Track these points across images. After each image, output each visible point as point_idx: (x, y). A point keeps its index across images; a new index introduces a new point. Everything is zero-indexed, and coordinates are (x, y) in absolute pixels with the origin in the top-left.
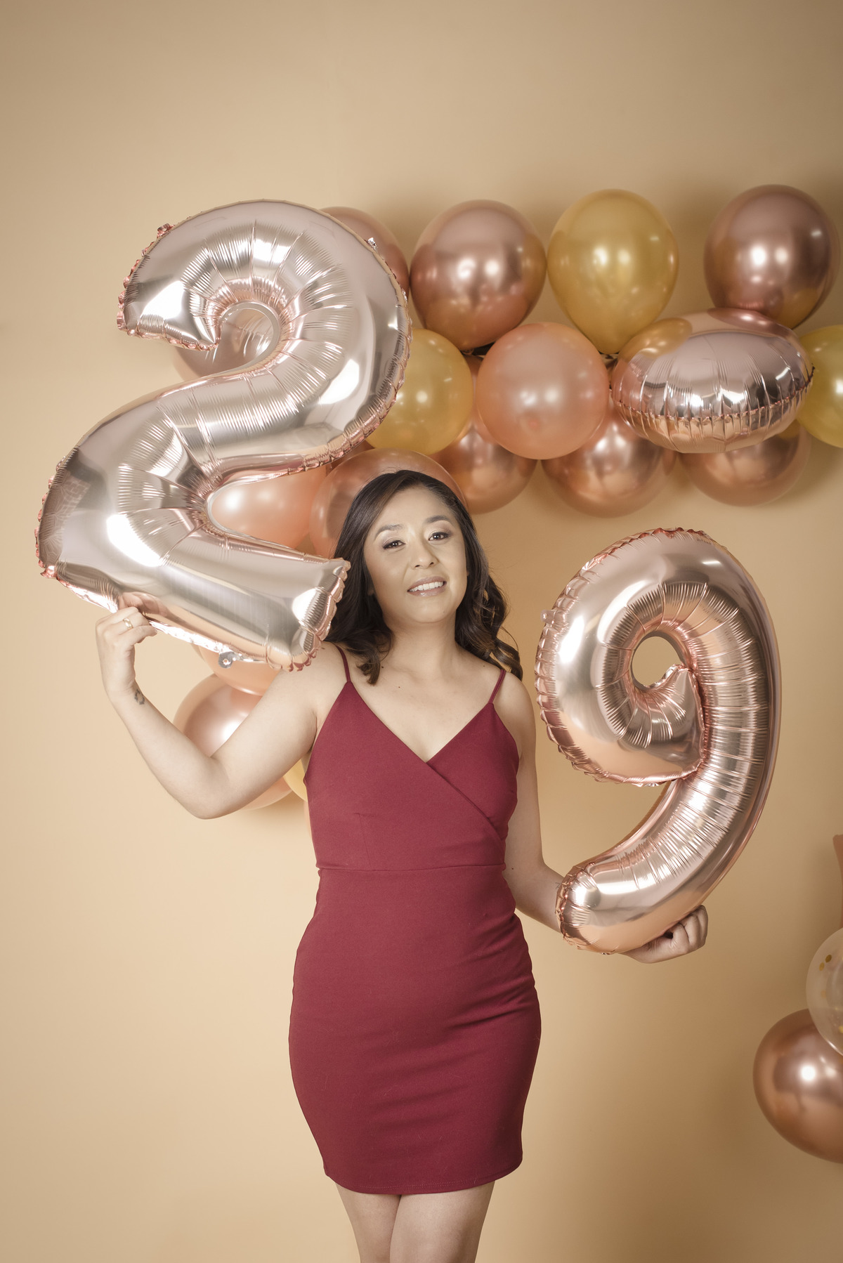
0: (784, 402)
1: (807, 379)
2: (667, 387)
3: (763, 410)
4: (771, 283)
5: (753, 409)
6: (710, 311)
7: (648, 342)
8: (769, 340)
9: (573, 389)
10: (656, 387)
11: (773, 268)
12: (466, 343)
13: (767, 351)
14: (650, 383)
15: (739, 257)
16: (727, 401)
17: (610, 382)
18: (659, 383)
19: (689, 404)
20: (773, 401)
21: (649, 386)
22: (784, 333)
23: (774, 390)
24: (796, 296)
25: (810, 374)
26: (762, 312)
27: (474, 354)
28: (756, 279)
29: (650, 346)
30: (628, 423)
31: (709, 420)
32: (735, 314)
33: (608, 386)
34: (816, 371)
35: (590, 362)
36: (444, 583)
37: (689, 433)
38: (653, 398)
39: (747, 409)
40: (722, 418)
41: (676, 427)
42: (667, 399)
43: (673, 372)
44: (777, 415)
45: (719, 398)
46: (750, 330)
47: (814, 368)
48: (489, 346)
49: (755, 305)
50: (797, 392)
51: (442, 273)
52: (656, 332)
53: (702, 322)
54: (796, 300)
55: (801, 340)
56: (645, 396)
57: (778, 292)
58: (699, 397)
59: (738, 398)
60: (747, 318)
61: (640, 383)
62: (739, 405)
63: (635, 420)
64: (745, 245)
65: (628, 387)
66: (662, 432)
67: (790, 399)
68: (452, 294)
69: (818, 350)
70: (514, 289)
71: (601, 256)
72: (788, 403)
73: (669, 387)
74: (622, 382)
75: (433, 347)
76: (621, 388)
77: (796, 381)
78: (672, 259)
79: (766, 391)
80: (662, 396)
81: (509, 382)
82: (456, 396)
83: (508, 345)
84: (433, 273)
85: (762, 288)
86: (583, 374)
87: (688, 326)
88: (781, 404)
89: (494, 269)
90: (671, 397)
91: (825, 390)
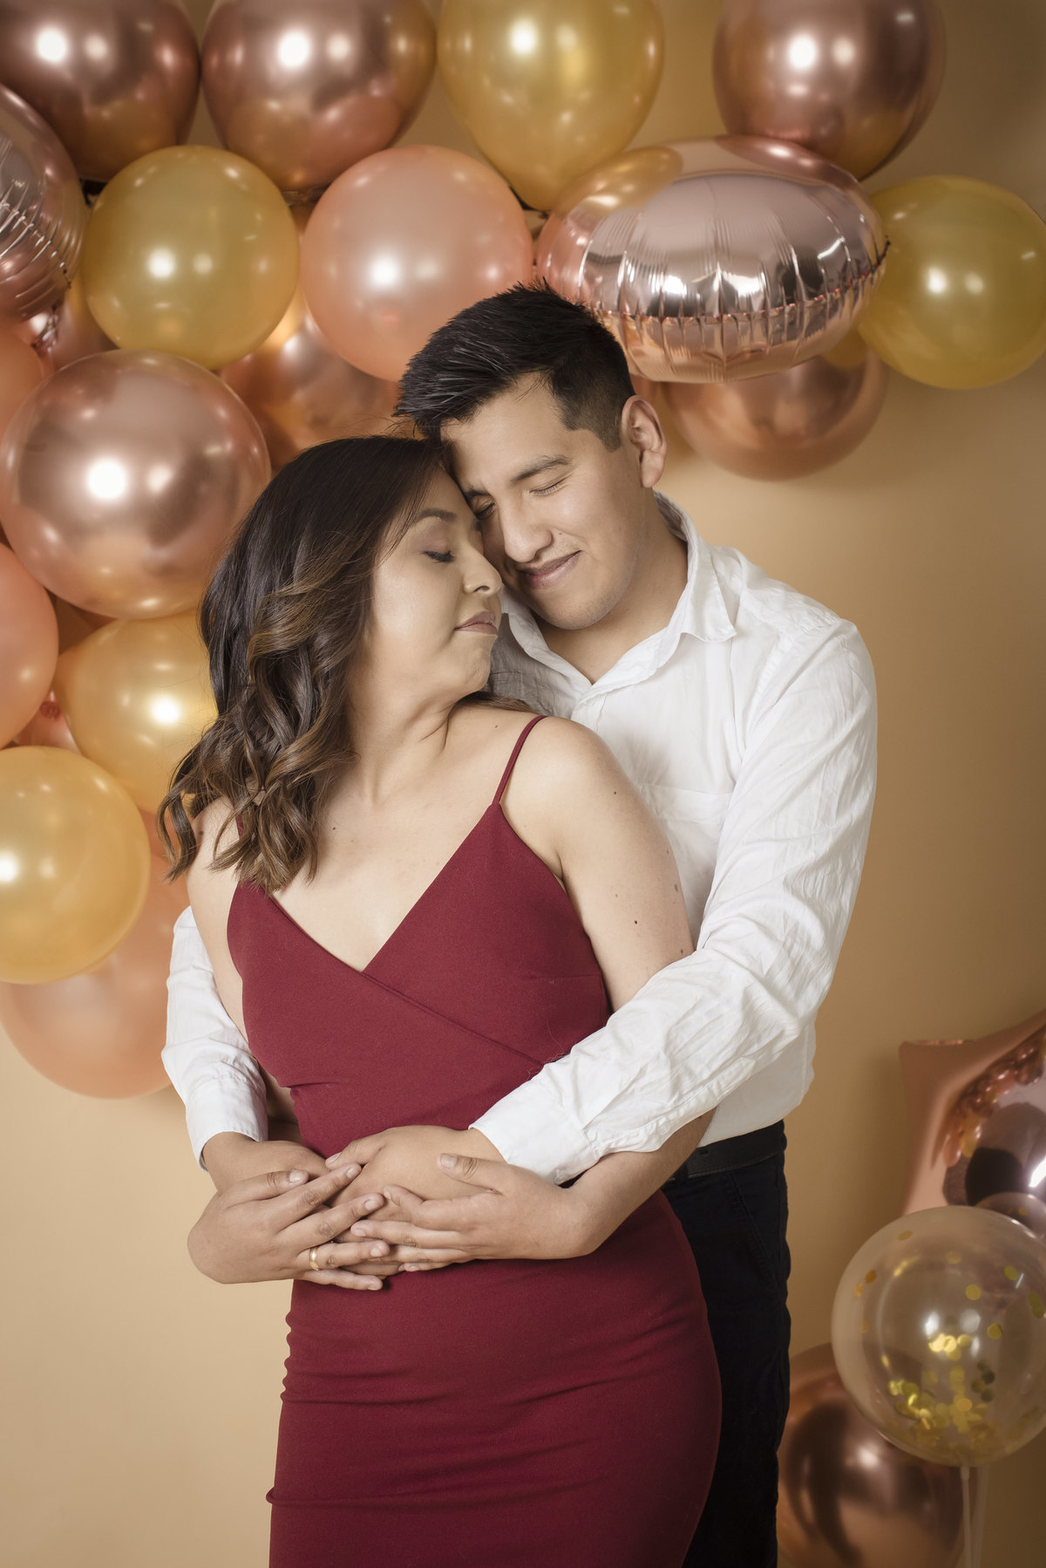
0: (832, 297)
1: (874, 261)
2: (625, 263)
3: (793, 309)
4: (824, 97)
5: (775, 305)
6: (719, 139)
8: (811, 191)
9: (463, 262)
10: (603, 263)
11: (827, 73)
12: (298, 177)
13: (806, 209)
14: (596, 256)
15: (771, 53)
16: (728, 293)
18: (613, 255)
19: (661, 290)
20: (811, 296)
21: (595, 261)
22: (845, 183)
23: (813, 275)
24: (867, 123)
25: (880, 253)
26: (807, 146)
28: (798, 90)
29: (606, 191)
31: (696, 322)
32: (759, 145)
34: (894, 250)
37: (661, 344)
38: (602, 281)
39: (764, 305)
40: (720, 319)
41: (638, 336)
42: (624, 283)
43: (637, 236)
44: (818, 321)
45: (716, 286)
46: (784, 174)
47: (888, 243)
48: (324, 187)
49: (796, 134)
50: (855, 282)
51: (251, 56)
52: (624, 168)
53: (703, 154)
54: (866, 129)
55: (872, 199)
56: (587, 278)
57: (835, 113)
58: (680, 281)
59: (749, 286)
60: (780, 152)
61: (581, 253)
62: (749, 300)
64: (780, 30)
65: (562, 260)
67: (843, 292)
68: (266, 89)
69: (899, 216)
70: (376, 90)
71: (523, 39)
72: (837, 300)
73: (627, 262)
74: (550, 256)
75: (230, 183)
76: (549, 264)
77: (854, 263)
78: (652, 50)
79: (799, 278)
80: (616, 278)
81: (354, 246)
82: (263, 266)
83: (360, 179)
84: (238, 55)
85: (809, 105)
86: (484, 239)
87: (677, 161)
88: (824, 301)
89: (341, 48)
90: (632, 279)
91: (909, 281)
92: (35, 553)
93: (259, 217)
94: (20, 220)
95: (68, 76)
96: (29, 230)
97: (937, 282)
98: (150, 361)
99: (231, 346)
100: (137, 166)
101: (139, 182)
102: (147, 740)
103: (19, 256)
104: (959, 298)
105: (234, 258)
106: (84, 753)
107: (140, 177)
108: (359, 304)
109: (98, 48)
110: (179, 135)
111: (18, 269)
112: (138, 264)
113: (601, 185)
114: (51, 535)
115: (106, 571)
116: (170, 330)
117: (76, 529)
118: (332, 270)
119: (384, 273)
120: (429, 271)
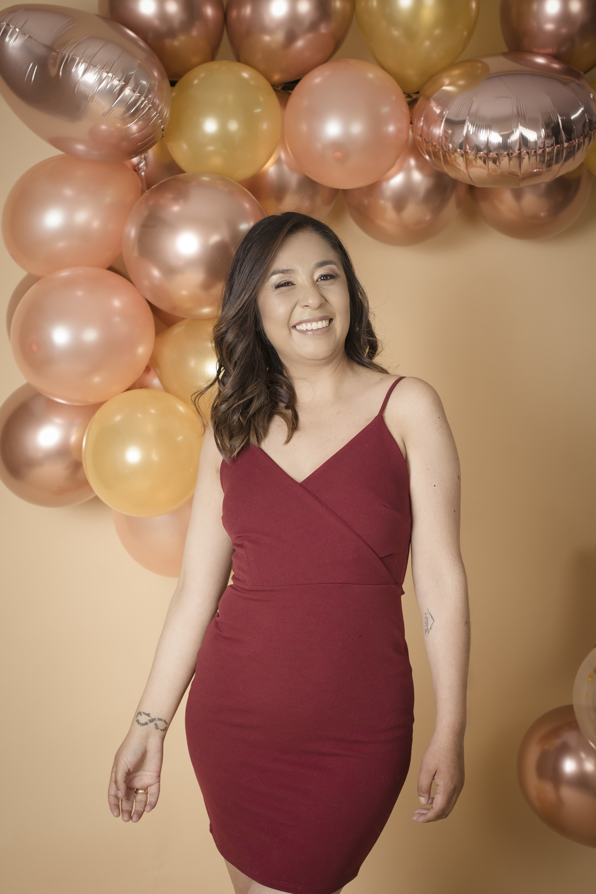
0: (579, 141)
2: (468, 124)
3: (558, 148)
4: (564, 31)
5: (549, 146)
7: (447, 81)
9: (376, 123)
10: (454, 124)
11: (566, 17)
12: (277, 77)
13: (563, 92)
14: (450, 120)
15: (535, 7)
16: (523, 140)
17: (411, 118)
18: (459, 120)
19: (488, 139)
20: (568, 139)
21: (450, 123)
22: (577, 76)
23: (569, 127)
24: (586, 45)
26: (555, 57)
27: (283, 89)
28: (549, 27)
29: (448, 85)
30: (427, 157)
31: (506, 155)
32: (529, 57)
33: (409, 122)
35: (394, 98)
36: (331, 320)
37: (487, 168)
38: (453, 134)
39: (543, 146)
40: (520, 154)
41: (474, 162)
42: (467, 134)
43: (473, 109)
44: (571, 153)
45: (517, 136)
46: (544, 72)
48: (296, 82)
49: (549, 50)
50: (589, 134)
51: (255, 11)
52: (456, 72)
53: (498, 63)
54: (586, 49)
56: (445, 132)
57: (570, 39)
58: (498, 134)
59: (535, 136)
60: (540, 60)
61: (441, 119)
62: (536, 143)
63: (434, 155)
65: (428, 123)
66: (459, 165)
67: (584, 138)
68: (264, 30)
70: (323, 29)
72: (581, 143)
73: (469, 123)
74: (422, 119)
75: (245, 81)
76: (421, 124)
77: (589, 122)
78: (474, 5)
79: (562, 130)
80: (462, 132)
81: (316, 115)
82: (265, 126)
83: (316, 79)
84: (248, 10)
85: (555, 34)
86: (386, 110)
87: (486, 67)
88: (575, 143)
89: (305, 7)
90: (471, 133)
92: (146, 283)
93: (261, 99)
94: (145, 103)
95: (156, 22)
96: (149, 107)
98: (205, 179)
99: (246, 172)
100: (194, 73)
101: (196, 82)
103: (140, 123)
105: (250, 122)
106: (167, 390)
107: (196, 78)
108: (319, 146)
109: (173, 7)
110: (212, 55)
111: (140, 131)
112: (198, 126)
114: (156, 273)
115: (184, 293)
116: (216, 162)
117: (170, 271)
118: (304, 128)
119: (333, 129)
120: (357, 128)
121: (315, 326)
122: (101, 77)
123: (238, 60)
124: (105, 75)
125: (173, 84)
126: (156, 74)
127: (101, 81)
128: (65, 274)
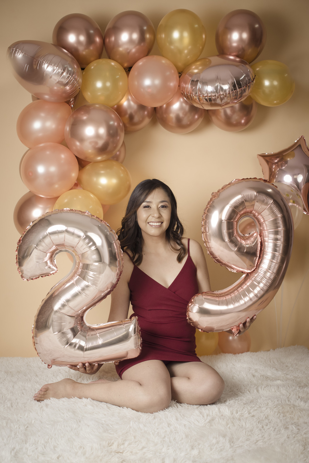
0: (244, 88)
1: (252, 80)
3: (235, 91)
5: (231, 91)
6: (218, 56)
9: (165, 80)
11: (241, 39)
12: (126, 65)
13: (237, 70)
14: (193, 80)
15: (229, 36)
16: (221, 88)
20: (239, 88)
22: (245, 63)
23: (239, 83)
25: (254, 78)
26: (237, 56)
27: (127, 69)
28: (235, 45)
29: (195, 69)
32: (227, 56)
34: (257, 77)
36: (162, 223)
39: (229, 91)
40: (220, 95)
41: (202, 99)
44: (241, 94)
45: (219, 88)
47: (255, 76)
49: (235, 54)
50: (248, 85)
51: (116, 39)
52: (198, 63)
53: (216, 60)
54: (249, 51)
55: (251, 67)
56: (191, 87)
58: (211, 87)
59: (226, 87)
60: (232, 57)
61: (190, 81)
62: (226, 90)
63: (188, 97)
65: (185, 83)
67: (246, 87)
69: (258, 69)
71: (176, 35)
73: (199, 83)
75: (112, 66)
77: (248, 80)
78: (204, 36)
79: (236, 84)
80: (197, 87)
81: (141, 76)
82: (121, 83)
84: (113, 39)
85: (237, 48)
87: (210, 61)
88: (242, 89)
89: (135, 36)
90: (200, 87)
91: (260, 84)
92: (74, 148)
94: (72, 78)
96: (73, 80)
97: (267, 83)
98: (97, 106)
99: (114, 103)
100: (92, 64)
101: (92, 67)
102: (100, 187)
103: (70, 86)
104: (272, 86)
105: (115, 82)
107: (93, 66)
109: (82, 38)
110: (100, 57)
111: (70, 89)
113: (194, 67)
114: (78, 143)
116: (101, 99)
118: (136, 83)
119: (147, 82)
120: (157, 82)
121: (155, 224)
122: (54, 69)
123: (110, 59)
124: (55, 68)
125: (83, 69)
126: (76, 67)
127: (54, 70)
128: (42, 145)
